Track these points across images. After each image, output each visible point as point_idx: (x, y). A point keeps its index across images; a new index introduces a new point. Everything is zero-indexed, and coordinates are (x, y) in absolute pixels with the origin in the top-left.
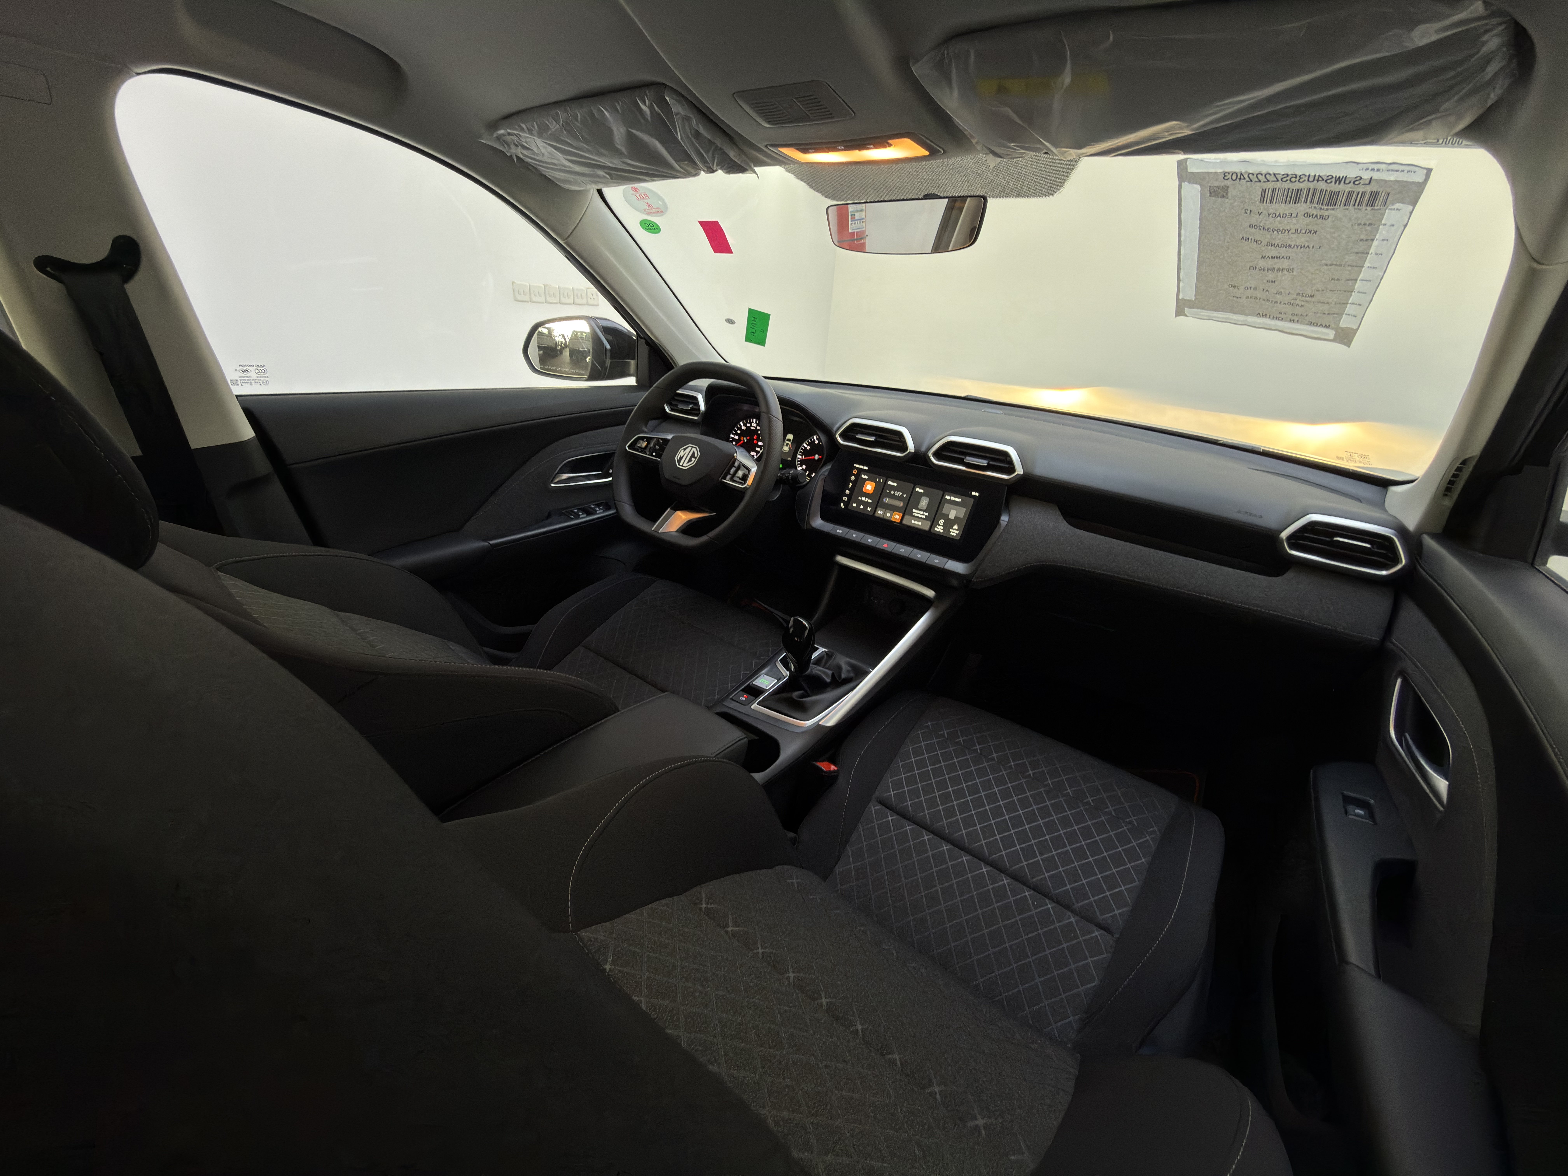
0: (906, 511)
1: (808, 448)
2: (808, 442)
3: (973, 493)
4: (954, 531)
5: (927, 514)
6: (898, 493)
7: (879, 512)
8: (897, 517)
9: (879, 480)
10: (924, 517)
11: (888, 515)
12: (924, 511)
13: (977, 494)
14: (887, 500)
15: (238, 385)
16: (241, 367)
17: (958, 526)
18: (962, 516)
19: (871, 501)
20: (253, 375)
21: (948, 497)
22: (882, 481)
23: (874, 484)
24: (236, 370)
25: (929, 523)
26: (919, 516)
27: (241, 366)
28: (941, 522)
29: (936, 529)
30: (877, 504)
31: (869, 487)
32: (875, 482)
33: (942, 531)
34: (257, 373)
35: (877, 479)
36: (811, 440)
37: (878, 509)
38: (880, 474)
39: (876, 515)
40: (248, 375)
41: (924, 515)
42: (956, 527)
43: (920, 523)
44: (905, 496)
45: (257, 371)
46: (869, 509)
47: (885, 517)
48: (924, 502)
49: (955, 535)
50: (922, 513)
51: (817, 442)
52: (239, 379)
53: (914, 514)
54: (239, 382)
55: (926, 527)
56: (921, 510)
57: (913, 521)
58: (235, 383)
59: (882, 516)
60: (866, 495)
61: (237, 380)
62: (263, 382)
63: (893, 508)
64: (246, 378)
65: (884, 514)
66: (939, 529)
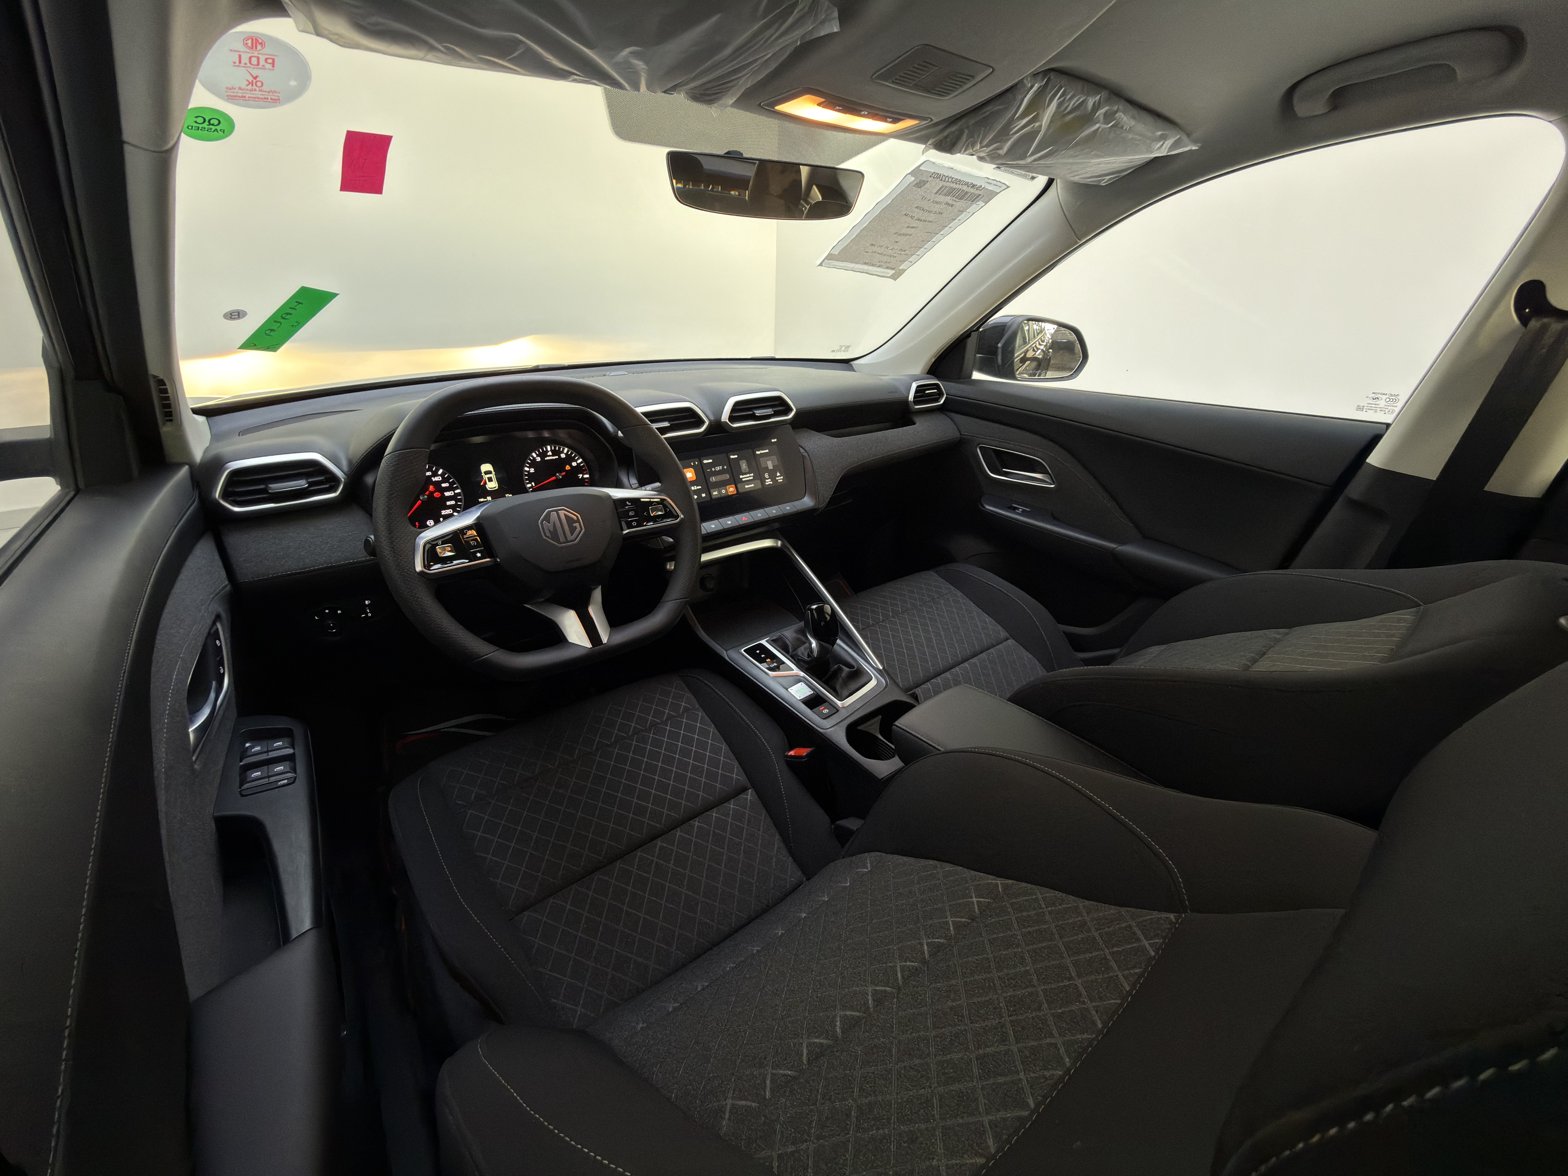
0: (735, 481)
1: (532, 470)
2: (528, 463)
3: (773, 441)
4: (779, 478)
5: (752, 475)
6: (718, 468)
7: (714, 493)
8: (731, 490)
9: (694, 463)
10: (752, 478)
11: (723, 491)
12: (749, 473)
13: (775, 440)
14: (713, 479)
17: (780, 473)
18: (776, 463)
19: (700, 487)
21: (758, 453)
22: (697, 463)
23: (692, 469)
25: (759, 481)
26: (748, 479)
28: (766, 475)
29: (767, 484)
30: (708, 487)
31: (690, 474)
32: (691, 467)
33: (771, 483)
35: (692, 464)
36: (530, 460)
37: (712, 490)
38: (693, 457)
39: (713, 497)
41: (751, 476)
42: (778, 474)
43: (753, 485)
44: (725, 467)
46: (704, 495)
47: (722, 495)
48: (744, 465)
49: (781, 480)
50: (748, 475)
51: (539, 459)
53: (743, 480)
55: (759, 486)
56: (746, 474)
57: (746, 487)
59: (719, 496)
60: (693, 483)
63: (723, 484)
65: (720, 492)
66: (769, 482)
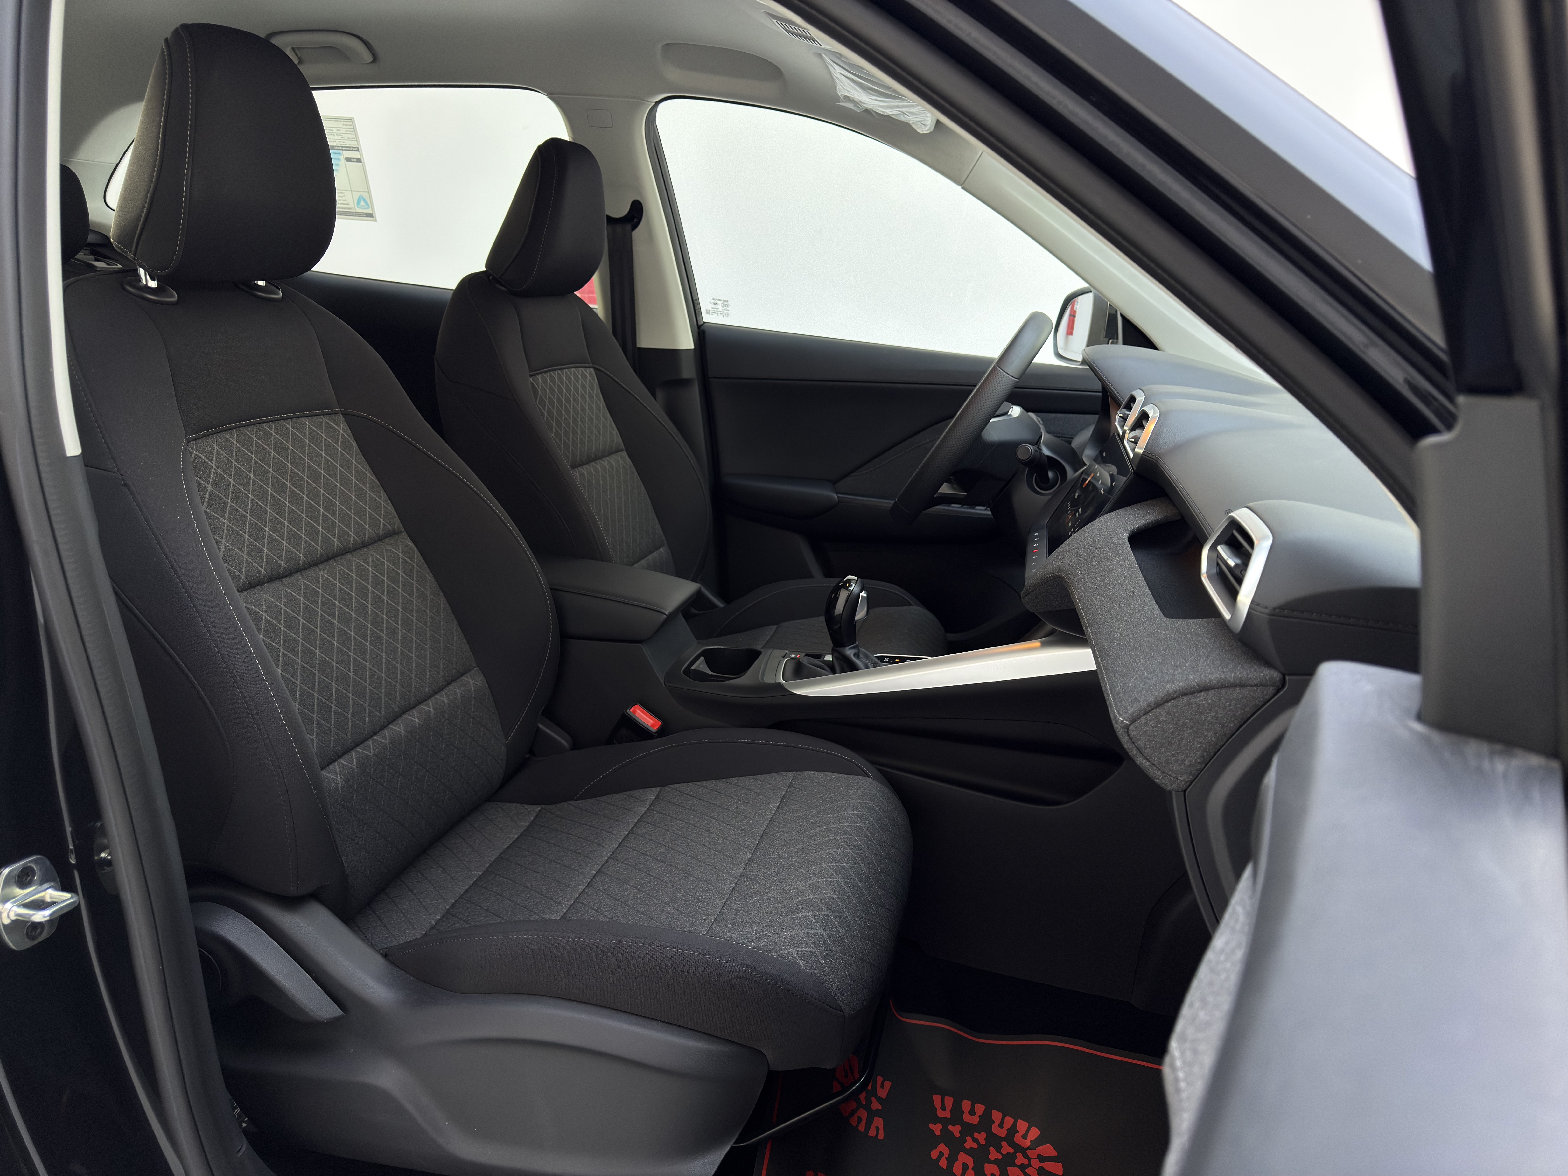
15: (710, 314)
16: (714, 301)
20: (720, 308)
24: (710, 302)
27: (713, 299)
34: (723, 307)
40: (717, 307)
45: (723, 305)
52: (711, 309)
54: (711, 312)
58: (708, 312)
61: (710, 310)
62: (725, 315)
64: (716, 310)
